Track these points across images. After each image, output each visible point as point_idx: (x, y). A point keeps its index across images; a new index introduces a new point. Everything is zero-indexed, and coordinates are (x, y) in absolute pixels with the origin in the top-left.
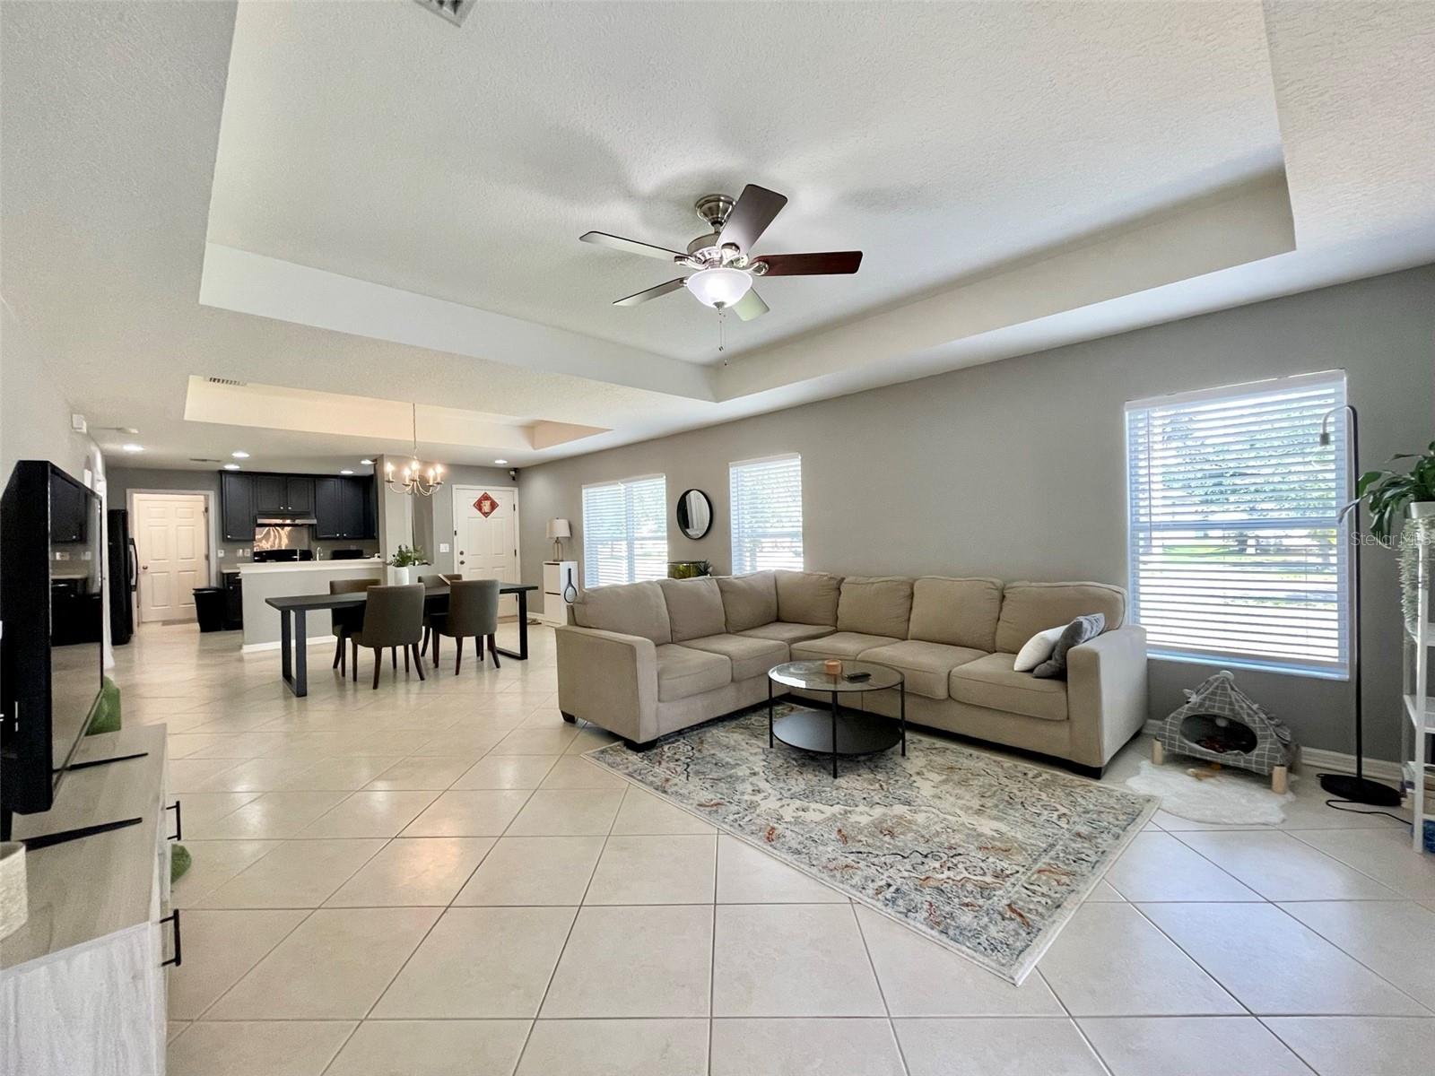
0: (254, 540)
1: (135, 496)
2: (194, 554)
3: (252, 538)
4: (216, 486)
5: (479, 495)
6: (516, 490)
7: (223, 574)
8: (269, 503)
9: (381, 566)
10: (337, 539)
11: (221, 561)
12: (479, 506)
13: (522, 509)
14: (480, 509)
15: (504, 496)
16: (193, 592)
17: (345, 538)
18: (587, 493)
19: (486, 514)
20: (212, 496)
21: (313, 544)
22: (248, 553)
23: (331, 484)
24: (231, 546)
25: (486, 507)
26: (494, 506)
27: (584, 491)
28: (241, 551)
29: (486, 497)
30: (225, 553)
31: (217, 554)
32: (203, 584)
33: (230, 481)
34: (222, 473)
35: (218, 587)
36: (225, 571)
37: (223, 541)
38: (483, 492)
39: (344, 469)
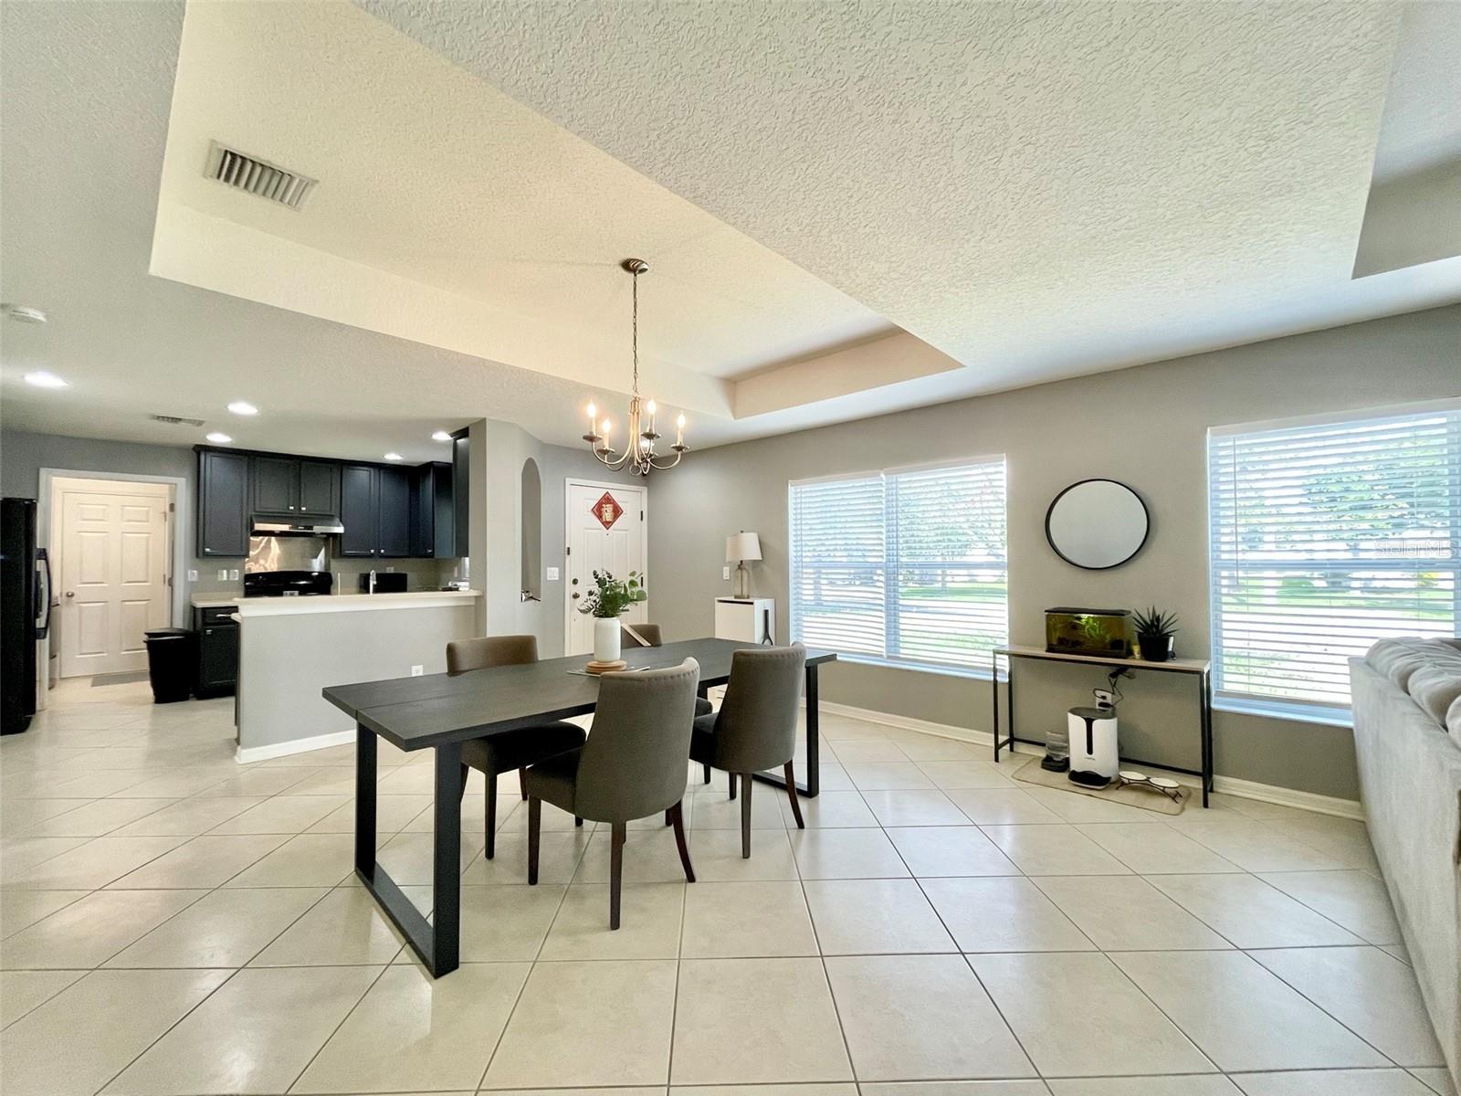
0: (247, 555)
1: (55, 480)
2: (147, 575)
3: (243, 553)
4: (189, 471)
5: (599, 495)
6: (645, 490)
7: (194, 609)
8: (273, 500)
9: (473, 603)
10: (371, 556)
11: (192, 587)
12: (598, 511)
13: (652, 517)
14: (600, 517)
15: (630, 498)
16: (146, 638)
17: (382, 556)
18: (796, 493)
19: (607, 524)
20: (182, 486)
21: (334, 564)
22: (236, 576)
23: (362, 475)
24: (209, 565)
25: (608, 516)
26: (617, 512)
27: (791, 489)
28: (225, 572)
29: (607, 499)
30: (199, 574)
31: (186, 575)
32: (160, 625)
33: (210, 462)
34: (201, 450)
35: (186, 628)
36: (200, 605)
37: (197, 556)
38: (605, 491)
39: (389, 452)
